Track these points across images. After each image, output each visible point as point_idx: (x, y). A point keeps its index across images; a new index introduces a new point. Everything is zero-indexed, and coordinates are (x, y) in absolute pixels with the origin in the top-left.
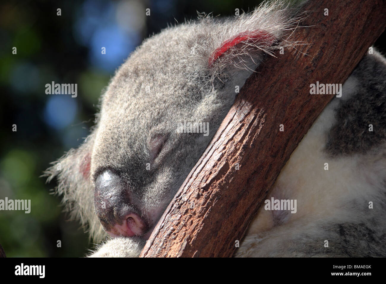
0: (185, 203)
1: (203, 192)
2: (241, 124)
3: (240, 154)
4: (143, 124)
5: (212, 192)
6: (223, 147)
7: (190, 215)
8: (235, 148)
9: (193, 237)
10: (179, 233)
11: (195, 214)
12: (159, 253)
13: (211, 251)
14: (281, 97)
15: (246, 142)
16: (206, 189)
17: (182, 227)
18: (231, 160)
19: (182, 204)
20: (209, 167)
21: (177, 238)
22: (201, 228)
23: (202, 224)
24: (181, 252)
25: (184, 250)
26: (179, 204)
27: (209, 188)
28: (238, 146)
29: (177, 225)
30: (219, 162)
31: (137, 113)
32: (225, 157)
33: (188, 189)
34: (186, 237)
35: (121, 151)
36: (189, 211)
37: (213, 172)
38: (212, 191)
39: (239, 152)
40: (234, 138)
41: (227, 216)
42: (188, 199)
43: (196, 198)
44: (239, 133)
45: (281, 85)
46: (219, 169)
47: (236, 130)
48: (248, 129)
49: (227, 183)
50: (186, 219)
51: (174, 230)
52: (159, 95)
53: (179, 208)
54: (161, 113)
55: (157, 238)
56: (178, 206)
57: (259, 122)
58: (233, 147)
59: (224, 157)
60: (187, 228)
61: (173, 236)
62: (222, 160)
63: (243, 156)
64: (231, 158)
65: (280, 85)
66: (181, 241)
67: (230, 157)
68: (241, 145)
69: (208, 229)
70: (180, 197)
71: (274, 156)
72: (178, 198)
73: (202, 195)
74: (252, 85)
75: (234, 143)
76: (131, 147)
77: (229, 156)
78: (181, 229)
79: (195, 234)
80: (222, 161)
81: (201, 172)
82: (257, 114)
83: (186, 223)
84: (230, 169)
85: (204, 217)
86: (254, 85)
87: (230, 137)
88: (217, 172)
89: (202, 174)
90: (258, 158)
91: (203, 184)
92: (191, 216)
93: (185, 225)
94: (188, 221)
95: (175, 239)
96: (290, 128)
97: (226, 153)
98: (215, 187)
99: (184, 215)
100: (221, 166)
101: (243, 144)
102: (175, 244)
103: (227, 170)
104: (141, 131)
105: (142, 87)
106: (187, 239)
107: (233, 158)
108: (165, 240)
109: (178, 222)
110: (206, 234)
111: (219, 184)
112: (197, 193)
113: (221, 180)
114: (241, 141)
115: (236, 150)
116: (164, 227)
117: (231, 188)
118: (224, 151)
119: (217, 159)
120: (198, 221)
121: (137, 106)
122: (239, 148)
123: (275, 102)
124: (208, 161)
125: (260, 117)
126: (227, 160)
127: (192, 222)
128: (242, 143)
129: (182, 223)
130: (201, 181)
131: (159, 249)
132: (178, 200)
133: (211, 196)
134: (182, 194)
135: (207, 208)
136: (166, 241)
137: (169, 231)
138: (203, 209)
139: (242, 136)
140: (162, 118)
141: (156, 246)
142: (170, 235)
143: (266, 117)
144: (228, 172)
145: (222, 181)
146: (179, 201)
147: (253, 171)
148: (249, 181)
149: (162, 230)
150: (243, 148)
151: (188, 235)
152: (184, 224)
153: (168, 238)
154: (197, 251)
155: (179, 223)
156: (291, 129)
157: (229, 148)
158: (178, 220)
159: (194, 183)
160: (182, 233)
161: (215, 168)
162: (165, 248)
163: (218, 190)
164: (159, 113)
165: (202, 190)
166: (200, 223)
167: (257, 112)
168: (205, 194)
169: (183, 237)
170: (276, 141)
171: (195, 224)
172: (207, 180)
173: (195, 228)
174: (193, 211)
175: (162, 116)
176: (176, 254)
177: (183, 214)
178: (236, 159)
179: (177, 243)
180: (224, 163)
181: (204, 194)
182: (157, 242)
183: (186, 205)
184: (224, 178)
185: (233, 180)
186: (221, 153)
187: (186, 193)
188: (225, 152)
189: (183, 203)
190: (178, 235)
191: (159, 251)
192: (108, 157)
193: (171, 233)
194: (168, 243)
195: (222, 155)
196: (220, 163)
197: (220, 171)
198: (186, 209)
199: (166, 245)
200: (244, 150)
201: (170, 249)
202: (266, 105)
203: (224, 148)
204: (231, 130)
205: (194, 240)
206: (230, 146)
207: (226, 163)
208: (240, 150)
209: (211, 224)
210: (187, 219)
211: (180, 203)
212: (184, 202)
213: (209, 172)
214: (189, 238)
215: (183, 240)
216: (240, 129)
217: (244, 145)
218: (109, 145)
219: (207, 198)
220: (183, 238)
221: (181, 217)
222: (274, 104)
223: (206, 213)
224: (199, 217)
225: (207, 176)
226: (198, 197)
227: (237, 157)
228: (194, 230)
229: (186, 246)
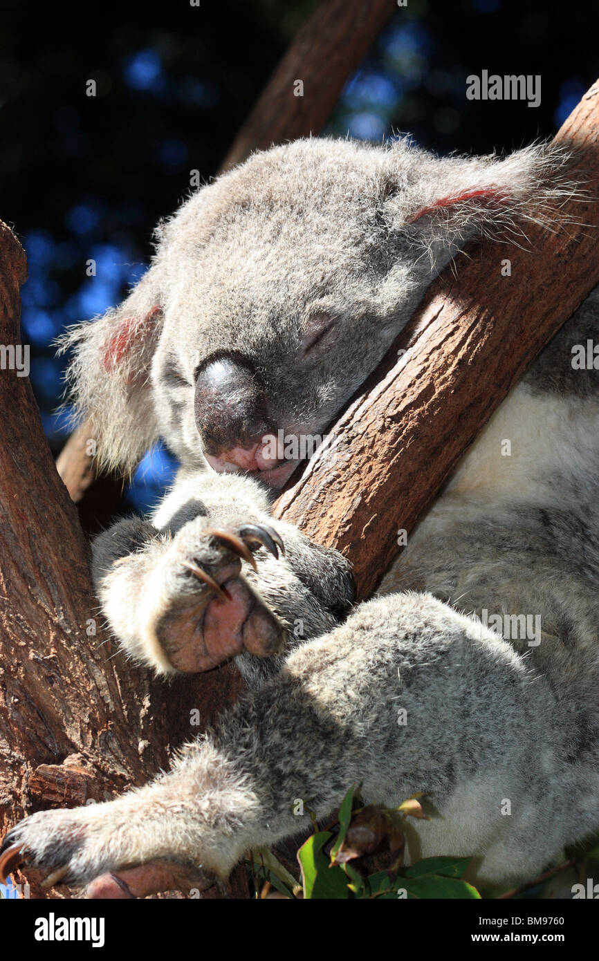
0: (360, 436)
1: (391, 423)
2: (454, 326)
3: (454, 372)
4: (295, 291)
5: (406, 426)
6: (426, 357)
7: (367, 457)
8: (446, 362)
9: (371, 492)
10: (347, 483)
11: (376, 456)
12: (311, 509)
13: (394, 518)
14: (518, 294)
15: (463, 356)
16: (396, 419)
17: (354, 474)
18: (439, 380)
19: (353, 437)
20: (401, 384)
21: (344, 490)
22: (386, 480)
23: (387, 474)
24: (351, 513)
25: (355, 510)
26: (348, 437)
27: (402, 419)
28: (450, 360)
29: (344, 469)
30: (419, 381)
31: (285, 272)
32: (429, 374)
33: (364, 415)
34: (359, 490)
35: (258, 331)
36: (366, 451)
37: (408, 394)
38: (407, 424)
39: (451, 370)
40: (443, 346)
41: (424, 468)
42: (364, 432)
43: (379, 431)
44: (451, 339)
45: (518, 276)
46: (420, 391)
47: (445, 334)
48: (467, 335)
49: (431, 415)
50: (360, 461)
51: (339, 476)
52: (318, 249)
53: (349, 442)
54: (326, 279)
55: (306, 485)
56: (347, 440)
57: (484, 327)
58: (442, 360)
59: (427, 373)
60: (362, 477)
61: (336, 486)
62: (423, 377)
63: (457, 377)
64: (438, 377)
65: (517, 274)
66: (351, 495)
67: (437, 375)
68: (454, 359)
69: (395, 483)
70: (348, 427)
71: (499, 386)
72: (346, 427)
73: (389, 428)
74: (469, 268)
75: (443, 353)
76: (274, 326)
77: (435, 372)
78: (351, 477)
79: (375, 488)
80: (424, 380)
81: (387, 391)
82: (480, 314)
83: (361, 468)
84: (436, 394)
85: (391, 463)
86: (473, 269)
87: (436, 343)
88: (416, 396)
89: (388, 395)
90: (477, 385)
91: (391, 410)
92: (369, 459)
93: (358, 472)
94: (363, 465)
95: (340, 490)
96: (524, 345)
97: (430, 368)
98: (412, 418)
99: (357, 455)
100: (424, 387)
101: (458, 358)
102: (341, 498)
103: (432, 395)
104: (291, 302)
105: (285, 230)
106: (362, 493)
107: (442, 377)
108: (323, 490)
109: (347, 464)
110: (391, 490)
111: (419, 414)
112: (381, 423)
113: (421, 409)
114: (455, 352)
115: (446, 366)
116: (319, 470)
117: (435, 424)
118: (426, 364)
119: (415, 375)
120: (381, 468)
121: (282, 260)
122: (452, 363)
123: (509, 300)
124: (398, 375)
125: (486, 320)
126: (431, 378)
127: (370, 469)
128: (457, 356)
129: (353, 467)
130: (388, 406)
131: (311, 502)
132: (346, 431)
133: (404, 431)
134: (352, 422)
135: (397, 449)
136: (323, 492)
137: (330, 478)
138: (390, 449)
139: (457, 344)
140: (329, 288)
141: (306, 497)
142: (331, 483)
143: (494, 323)
144: (433, 398)
145: (423, 411)
146: (348, 432)
147: (468, 404)
148: (461, 417)
149: (317, 473)
150: (457, 364)
151: (364, 488)
152: (356, 469)
153: (328, 487)
154: (375, 515)
155: (348, 467)
156: (524, 347)
157: (435, 360)
158: (347, 462)
159: (374, 407)
160: (352, 483)
161: (411, 389)
162: (322, 502)
163: (416, 423)
164: (323, 278)
165: (389, 419)
166: (385, 471)
167: (481, 311)
168: (394, 427)
169: (354, 488)
170: (504, 362)
171: (375, 472)
172: (397, 406)
173: (375, 478)
174: (373, 452)
175: (328, 284)
176: (343, 514)
177: (356, 453)
178: (446, 380)
179: (344, 498)
180: (428, 382)
181: (392, 426)
182: (308, 491)
183: (360, 439)
184: (426, 407)
185: (439, 412)
186: (421, 367)
187: (359, 421)
188: (429, 366)
189: (355, 435)
190: (345, 486)
191: (312, 506)
192: (234, 336)
193: (334, 480)
194: (327, 495)
195: (424, 370)
196: (421, 382)
197: (420, 394)
198: (361, 446)
199: (324, 498)
200: (459, 368)
201: (332, 506)
202: (495, 302)
203: (427, 360)
204: (437, 334)
205: (373, 496)
206: (436, 358)
207: (431, 383)
208: (454, 365)
209: (400, 476)
210: (362, 462)
211: (350, 435)
212: (357, 435)
213: (402, 394)
214: (365, 494)
215: (355, 494)
216: (452, 334)
217: (460, 360)
218: (235, 316)
219: (398, 434)
220: (354, 491)
221: (351, 458)
222: (507, 303)
223: (395, 457)
224: (383, 461)
225: (398, 399)
226: (383, 430)
227: (449, 377)
228: (373, 481)
229: (360, 504)
